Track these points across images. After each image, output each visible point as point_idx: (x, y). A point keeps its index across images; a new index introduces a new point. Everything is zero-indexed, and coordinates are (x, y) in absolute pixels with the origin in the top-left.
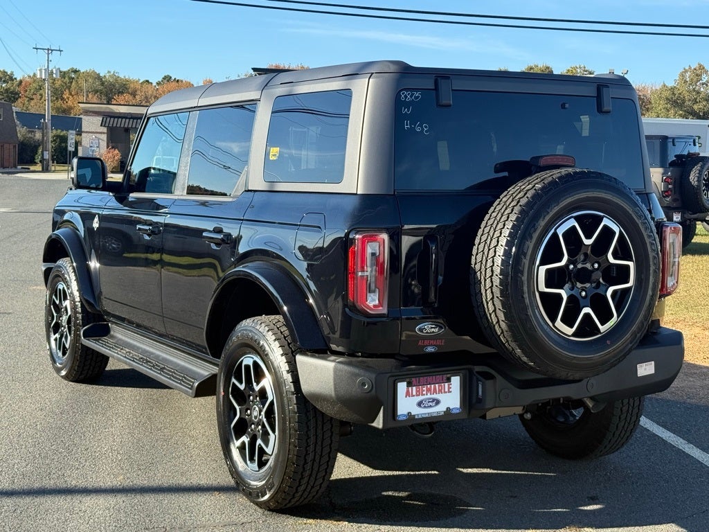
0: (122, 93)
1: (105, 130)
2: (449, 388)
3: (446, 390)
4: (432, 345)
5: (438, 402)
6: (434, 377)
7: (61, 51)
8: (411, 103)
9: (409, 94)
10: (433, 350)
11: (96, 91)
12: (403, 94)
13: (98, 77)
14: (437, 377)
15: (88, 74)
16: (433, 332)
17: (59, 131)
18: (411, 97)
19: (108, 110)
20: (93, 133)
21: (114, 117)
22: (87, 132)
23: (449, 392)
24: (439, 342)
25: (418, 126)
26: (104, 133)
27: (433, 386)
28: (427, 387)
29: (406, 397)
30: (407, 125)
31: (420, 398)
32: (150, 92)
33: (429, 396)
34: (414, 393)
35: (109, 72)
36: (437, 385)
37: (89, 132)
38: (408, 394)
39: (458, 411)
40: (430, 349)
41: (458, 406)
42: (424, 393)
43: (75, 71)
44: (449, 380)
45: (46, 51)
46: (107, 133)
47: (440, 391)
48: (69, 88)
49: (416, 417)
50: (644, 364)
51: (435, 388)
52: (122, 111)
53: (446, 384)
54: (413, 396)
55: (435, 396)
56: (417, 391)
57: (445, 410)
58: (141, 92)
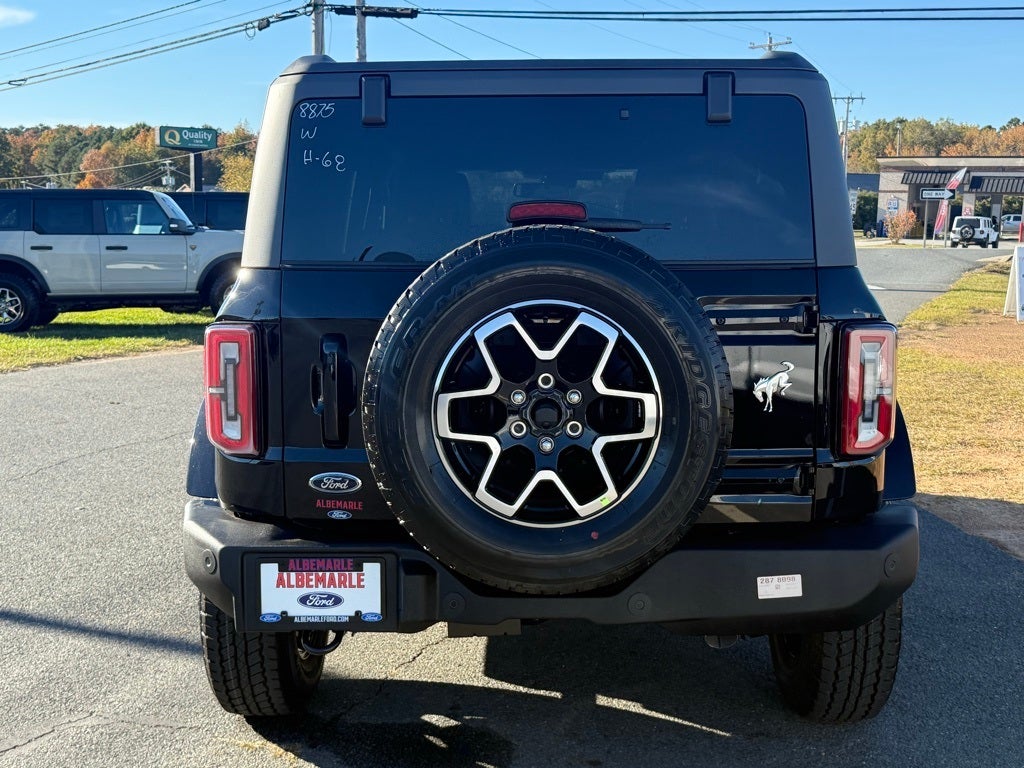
0: (954, 143)
1: (906, 187)
2: (360, 580)
3: (355, 582)
4: (339, 509)
5: (338, 601)
6: (329, 560)
7: (863, 99)
8: (318, 121)
9: (313, 108)
10: (344, 516)
11: (924, 143)
12: (304, 107)
13: (928, 126)
14: (335, 560)
15: (916, 124)
16: (339, 488)
17: (864, 191)
18: (317, 111)
19: (914, 165)
20: (893, 192)
21: (918, 172)
22: (885, 192)
23: (359, 586)
24: (352, 505)
25: (326, 159)
26: (905, 192)
27: (328, 574)
28: (317, 576)
29: (278, 586)
30: (308, 157)
31: (305, 591)
32: (990, 140)
33: (321, 589)
34: (293, 582)
35: (941, 119)
36: (336, 574)
37: (887, 192)
38: (280, 582)
39: (376, 619)
40: (337, 515)
41: (378, 611)
42: (313, 583)
43: (901, 121)
44: (359, 568)
45: (846, 100)
46: (909, 192)
47: (342, 584)
48: (892, 141)
49: (296, 620)
50: (776, 578)
51: (332, 579)
52: (930, 165)
53: (355, 575)
54: (290, 586)
55: (332, 590)
56: (297, 580)
57: (353, 614)
58: (979, 140)
